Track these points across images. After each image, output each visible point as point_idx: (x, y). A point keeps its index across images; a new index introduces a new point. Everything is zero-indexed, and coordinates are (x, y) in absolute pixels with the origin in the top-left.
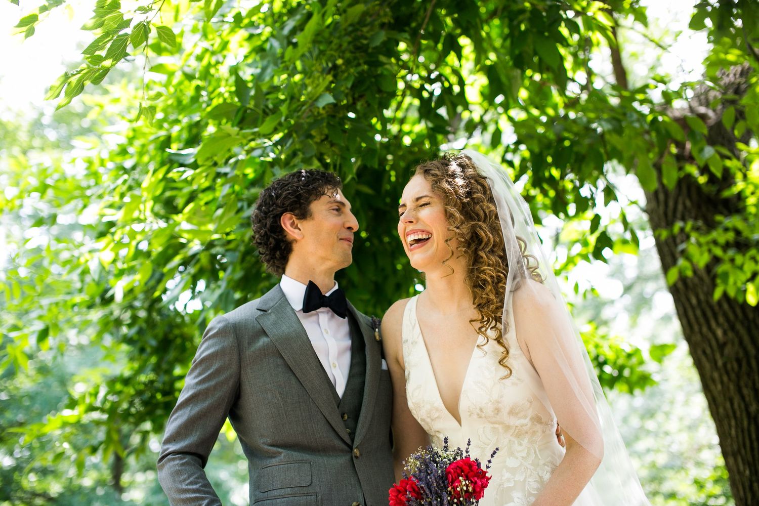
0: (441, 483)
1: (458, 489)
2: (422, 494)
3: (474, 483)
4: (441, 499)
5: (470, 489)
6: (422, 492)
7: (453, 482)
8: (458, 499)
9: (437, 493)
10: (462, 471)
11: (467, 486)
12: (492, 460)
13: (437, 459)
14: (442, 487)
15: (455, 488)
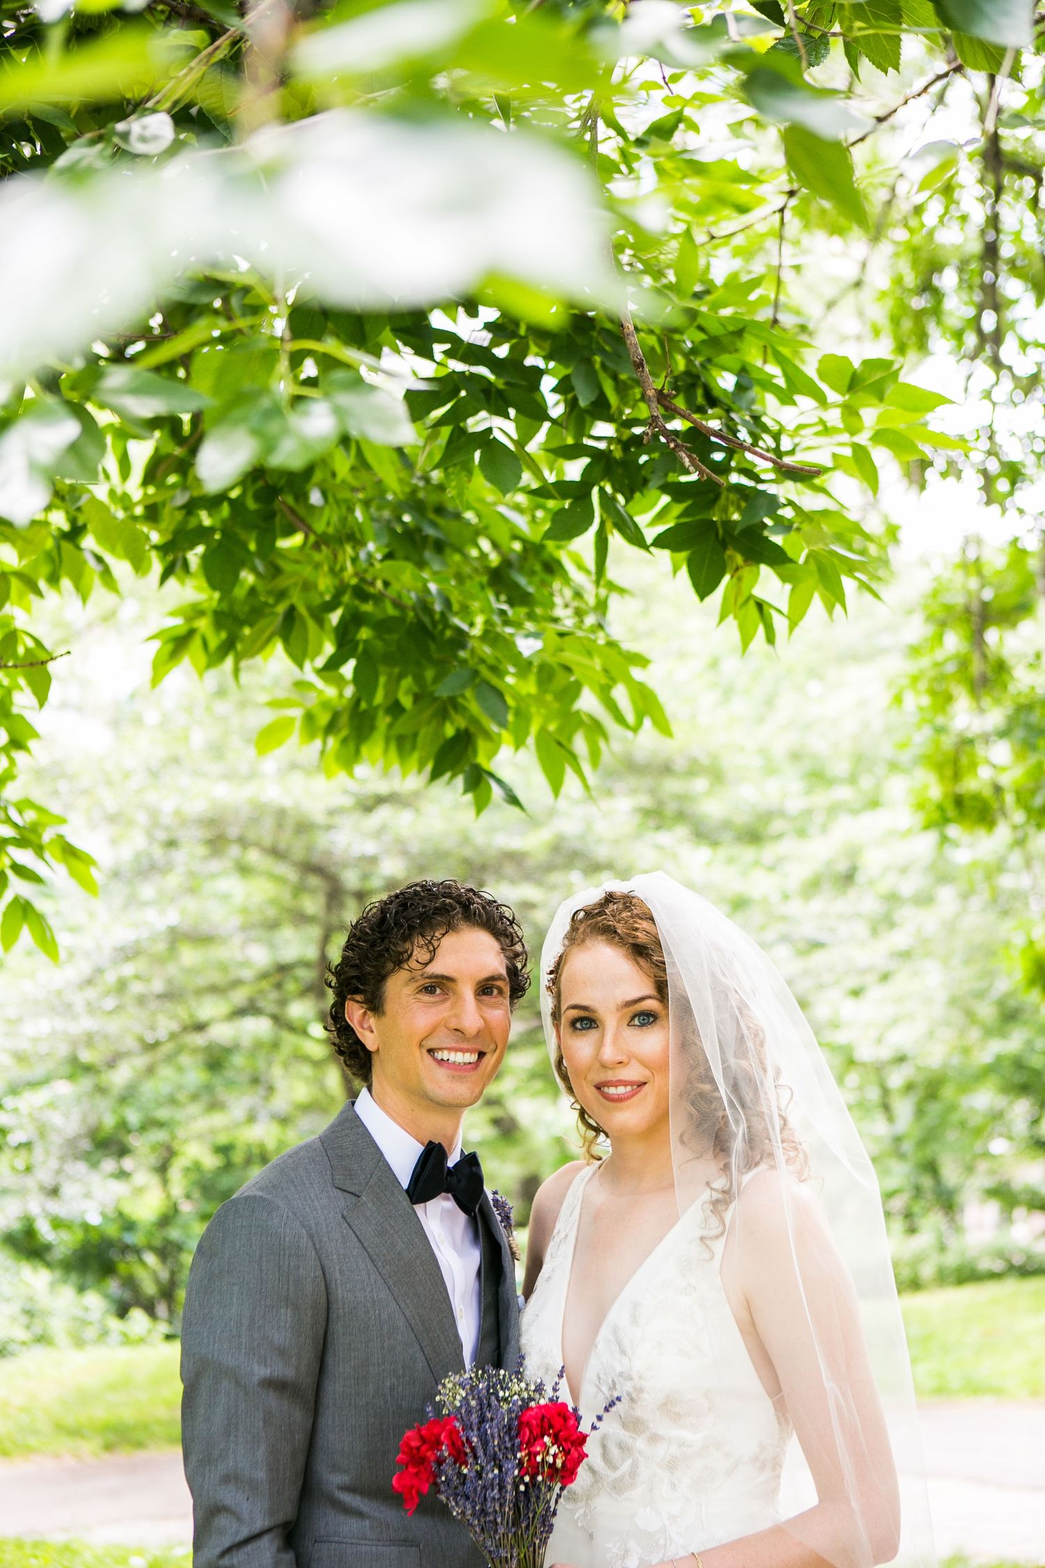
0: (507, 1439)
1: (539, 1459)
2: (466, 1454)
3: (567, 1453)
4: (500, 1471)
5: (559, 1463)
6: (468, 1450)
7: (530, 1444)
8: (533, 1478)
9: (495, 1457)
10: (551, 1426)
11: (555, 1456)
12: (605, 1416)
13: (501, 1394)
14: (506, 1448)
15: (531, 1456)
